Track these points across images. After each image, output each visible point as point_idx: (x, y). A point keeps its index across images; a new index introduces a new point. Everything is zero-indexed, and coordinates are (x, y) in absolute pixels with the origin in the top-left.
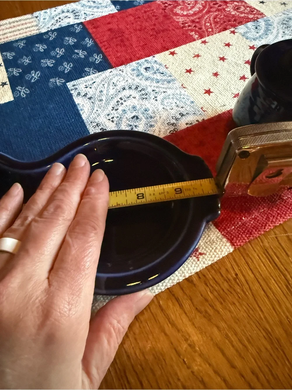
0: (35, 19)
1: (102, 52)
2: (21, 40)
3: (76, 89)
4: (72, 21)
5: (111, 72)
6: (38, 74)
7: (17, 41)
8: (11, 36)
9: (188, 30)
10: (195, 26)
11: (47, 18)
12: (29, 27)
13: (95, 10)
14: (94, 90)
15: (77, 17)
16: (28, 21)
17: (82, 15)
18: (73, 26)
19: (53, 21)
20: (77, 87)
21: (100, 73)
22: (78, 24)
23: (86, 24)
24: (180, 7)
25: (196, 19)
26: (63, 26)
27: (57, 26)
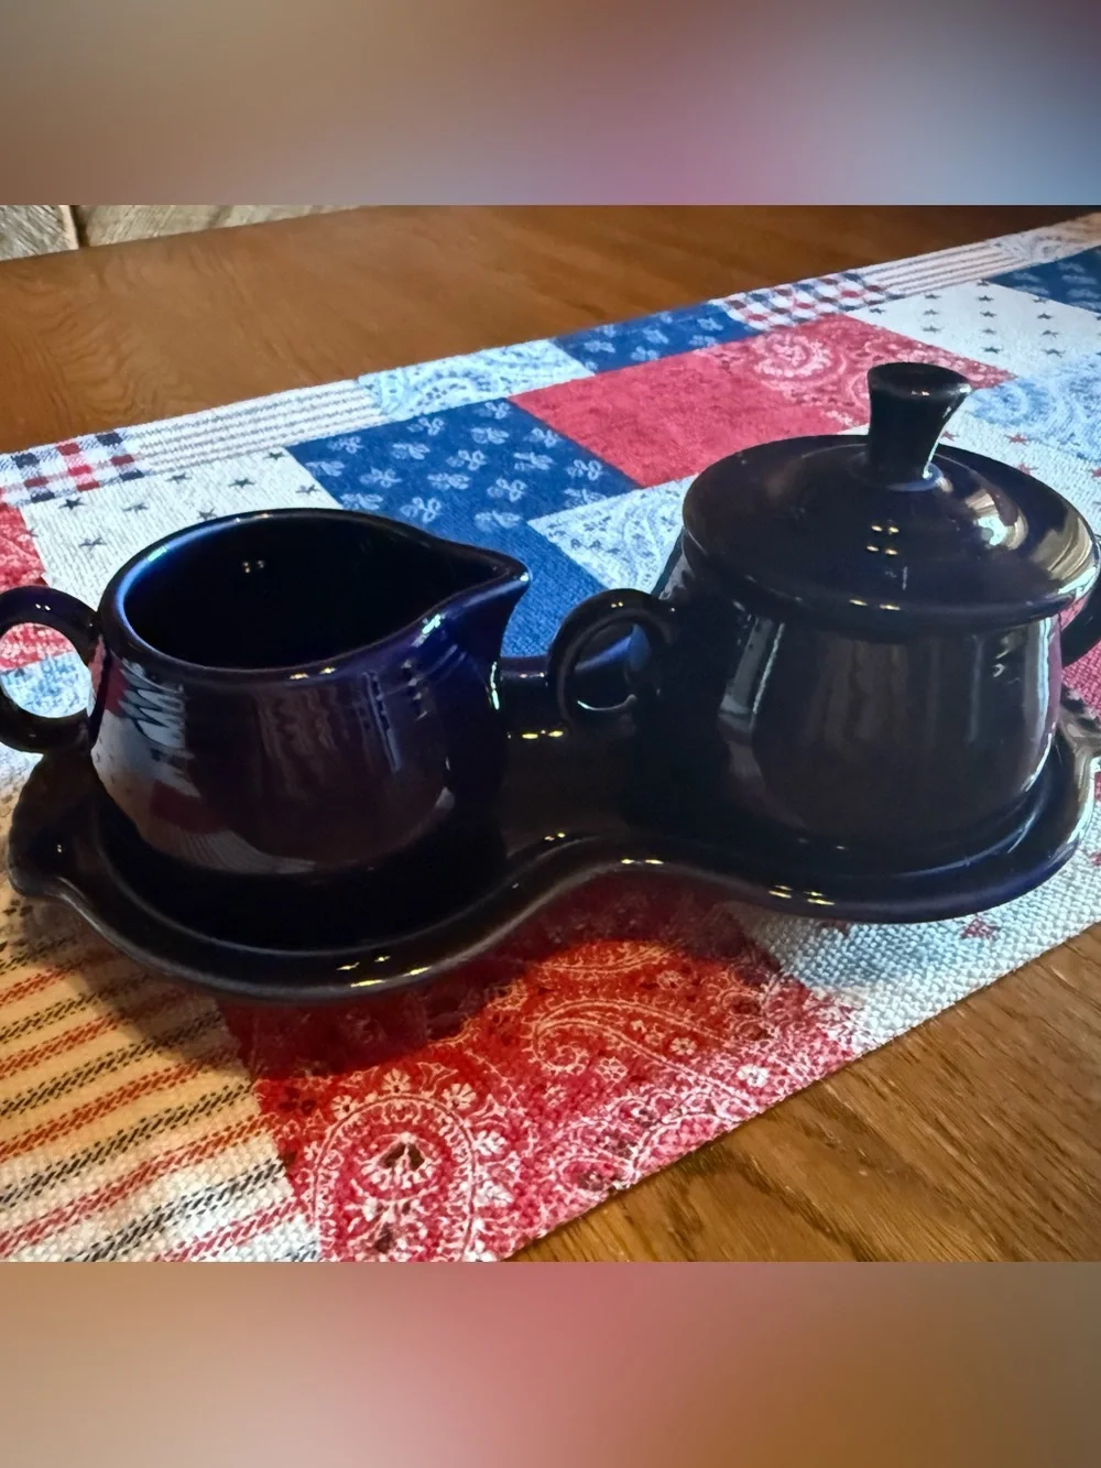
0: (366, 391)
1: (595, 457)
2: (349, 435)
3: (562, 533)
4: (473, 395)
5: (643, 496)
6: (434, 505)
7: (336, 438)
8: (311, 429)
9: (815, 408)
10: (831, 400)
11: (400, 390)
12: (356, 409)
13: (529, 371)
14: (616, 534)
15: (484, 387)
16: (348, 395)
17: (496, 382)
18: (481, 404)
19: (418, 397)
20: (562, 528)
21: (613, 500)
22: (496, 402)
23: (516, 401)
24: (768, 361)
25: (827, 385)
26: (453, 406)
27: (435, 406)
